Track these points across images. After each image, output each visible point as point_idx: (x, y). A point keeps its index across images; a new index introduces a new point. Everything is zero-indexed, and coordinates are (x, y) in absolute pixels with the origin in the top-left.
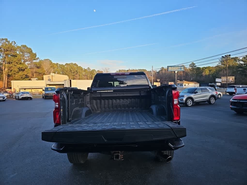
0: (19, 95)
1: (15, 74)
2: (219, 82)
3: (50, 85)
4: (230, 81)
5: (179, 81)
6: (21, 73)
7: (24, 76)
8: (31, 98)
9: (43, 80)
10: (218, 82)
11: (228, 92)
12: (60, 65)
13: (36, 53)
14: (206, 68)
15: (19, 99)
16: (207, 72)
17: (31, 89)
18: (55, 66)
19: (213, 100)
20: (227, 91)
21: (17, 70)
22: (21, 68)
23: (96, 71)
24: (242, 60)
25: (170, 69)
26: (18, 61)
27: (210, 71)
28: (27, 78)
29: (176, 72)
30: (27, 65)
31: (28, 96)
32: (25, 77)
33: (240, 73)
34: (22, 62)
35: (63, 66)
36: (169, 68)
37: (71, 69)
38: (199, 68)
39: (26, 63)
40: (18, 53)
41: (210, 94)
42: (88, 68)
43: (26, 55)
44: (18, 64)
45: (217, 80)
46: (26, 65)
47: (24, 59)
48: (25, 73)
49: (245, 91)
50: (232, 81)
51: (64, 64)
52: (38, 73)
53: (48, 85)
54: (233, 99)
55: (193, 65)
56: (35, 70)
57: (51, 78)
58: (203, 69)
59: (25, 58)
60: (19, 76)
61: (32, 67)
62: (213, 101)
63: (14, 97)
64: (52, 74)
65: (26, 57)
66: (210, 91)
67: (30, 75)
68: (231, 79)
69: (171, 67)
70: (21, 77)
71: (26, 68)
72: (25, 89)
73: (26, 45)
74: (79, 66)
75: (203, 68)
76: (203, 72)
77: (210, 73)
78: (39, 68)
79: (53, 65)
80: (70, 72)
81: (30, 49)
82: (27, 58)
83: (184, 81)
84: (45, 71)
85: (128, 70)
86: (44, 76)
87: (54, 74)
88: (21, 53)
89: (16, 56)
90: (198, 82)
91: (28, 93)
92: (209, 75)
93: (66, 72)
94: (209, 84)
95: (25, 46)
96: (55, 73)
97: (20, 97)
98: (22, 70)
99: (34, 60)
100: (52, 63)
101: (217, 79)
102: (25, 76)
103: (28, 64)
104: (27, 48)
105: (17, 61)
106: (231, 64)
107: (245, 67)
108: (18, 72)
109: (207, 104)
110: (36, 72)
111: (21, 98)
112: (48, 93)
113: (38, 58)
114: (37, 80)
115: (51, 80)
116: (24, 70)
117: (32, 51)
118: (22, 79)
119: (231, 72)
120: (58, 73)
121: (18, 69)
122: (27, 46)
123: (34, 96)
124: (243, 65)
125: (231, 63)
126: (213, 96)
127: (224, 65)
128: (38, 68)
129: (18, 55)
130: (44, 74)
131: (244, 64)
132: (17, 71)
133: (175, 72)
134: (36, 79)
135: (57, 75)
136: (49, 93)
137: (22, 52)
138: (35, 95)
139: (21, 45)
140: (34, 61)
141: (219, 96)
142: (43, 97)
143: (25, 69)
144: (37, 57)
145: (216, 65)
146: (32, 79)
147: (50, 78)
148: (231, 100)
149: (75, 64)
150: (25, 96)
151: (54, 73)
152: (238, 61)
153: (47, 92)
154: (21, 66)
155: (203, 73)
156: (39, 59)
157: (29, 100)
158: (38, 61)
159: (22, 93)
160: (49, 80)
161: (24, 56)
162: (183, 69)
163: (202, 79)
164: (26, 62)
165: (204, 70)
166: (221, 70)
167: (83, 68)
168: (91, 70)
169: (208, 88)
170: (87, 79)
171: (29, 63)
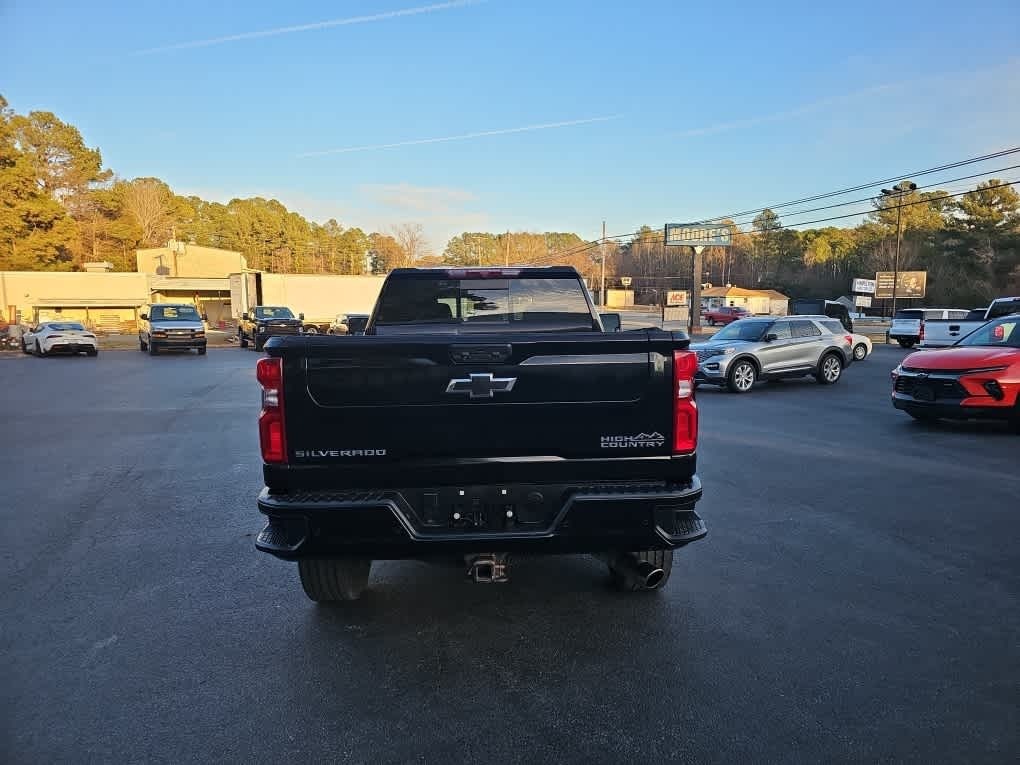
0: (41, 336)
1: (8, 241)
2: (866, 294)
3: (167, 293)
4: (908, 291)
5: (710, 286)
6: (36, 238)
7: (52, 252)
8: (90, 351)
9: (136, 271)
10: (860, 294)
11: (894, 337)
12: (207, 204)
13: (98, 151)
14: (818, 234)
15: (39, 354)
16: (820, 254)
17: (84, 308)
18: (185, 209)
19: (835, 368)
20: (891, 333)
21: (18, 224)
22: (37, 216)
23: (363, 236)
24: (962, 207)
25: (675, 237)
26: (24, 183)
27: (833, 246)
28: (64, 261)
29: (699, 250)
30: (60, 200)
31: (79, 339)
32: (57, 258)
33: (951, 258)
34: (40, 187)
35: (223, 210)
36: (672, 231)
37: (257, 226)
38: (789, 235)
39: (58, 193)
40: (18, 146)
41: (824, 346)
42: (331, 221)
43: (53, 159)
44: (22, 195)
45: (859, 285)
46: (56, 203)
47: (45, 176)
48: (54, 238)
49: (954, 335)
50: (914, 291)
51: (225, 202)
52: (111, 238)
53: (159, 291)
54: (903, 369)
55: (767, 220)
56: (100, 224)
57: (168, 263)
58: (806, 237)
59: (52, 173)
60: (29, 254)
61: (83, 210)
62: (832, 371)
63: (17, 344)
64: (174, 244)
65: (55, 168)
66: (825, 331)
67: (75, 247)
68: (914, 282)
69: (678, 230)
70: (38, 256)
71: (56, 218)
72: (58, 309)
73: (52, 115)
74: (289, 212)
75: (806, 235)
76: (805, 249)
77: (834, 252)
78: (115, 218)
79: (174, 207)
80: (252, 235)
81: (72, 132)
82: (61, 173)
83: (729, 285)
84: (142, 232)
85: (500, 237)
86: (141, 254)
87: (181, 244)
88: (33, 150)
89: (13, 164)
90: (783, 291)
91: (76, 327)
92: (829, 262)
93: (235, 238)
94: (827, 302)
95: (47, 119)
96: (185, 240)
97: (47, 345)
98: (39, 224)
99: (93, 180)
100: (169, 195)
101: (859, 280)
102: (57, 253)
103: (66, 199)
104: (61, 126)
105: (16, 186)
106: (918, 222)
107: (971, 234)
108: (22, 235)
109: (808, 384)
110: (102, 236)
111: (48, 349)
112: (167, 330)
113: (110, 173)
114: (111, 270)
115: (172, 274)
116: (49, 226)
117: (79, 141)
118: (42, 263)
119: (916, 254)
120: (199, 243)
121: (24, 220)
122: (56, 116)
123: (103, 339)
124: (965, 225)
125: (919, 217)
126: (834, 352)
127: (890, 222)
128: (110, 215)
129: (22, 156)
130: (138, 244)
131: (969, 222)
132: (18, 229)
133: (693, 248)
134: (106, 264)
135: (195, 251)
136: (171, 330)
137: (35, 146)
138: (107, 334)
139: (32, 114)
140: (92, 186)
141: (860, 353)
142: (144, 346)
143: (56, 222)
144: (103, 169)
145: (861, 223)
146: (86, 265)
147: (165, 264)
148: (898, 371)
149: (274, 204)
150: (66, 339)
151: (183, 240)
152: (945, 208)
153: (161, 326)
154: (34, 207)
155: (806, 256)
156: (113, 177)
157: (84, 356)
158: (109, 185)
159: (53, 326)
160: (163, 271)
161: (45, 160)
162: (725, 240)
163: (801, 279)
164: (54, 187)
165: (811, 241)
166: (878, 245)
167: (309, 220)
168: (342, 233)
169: (817, 320)
170: (328, 270)
171: (71, 194)
